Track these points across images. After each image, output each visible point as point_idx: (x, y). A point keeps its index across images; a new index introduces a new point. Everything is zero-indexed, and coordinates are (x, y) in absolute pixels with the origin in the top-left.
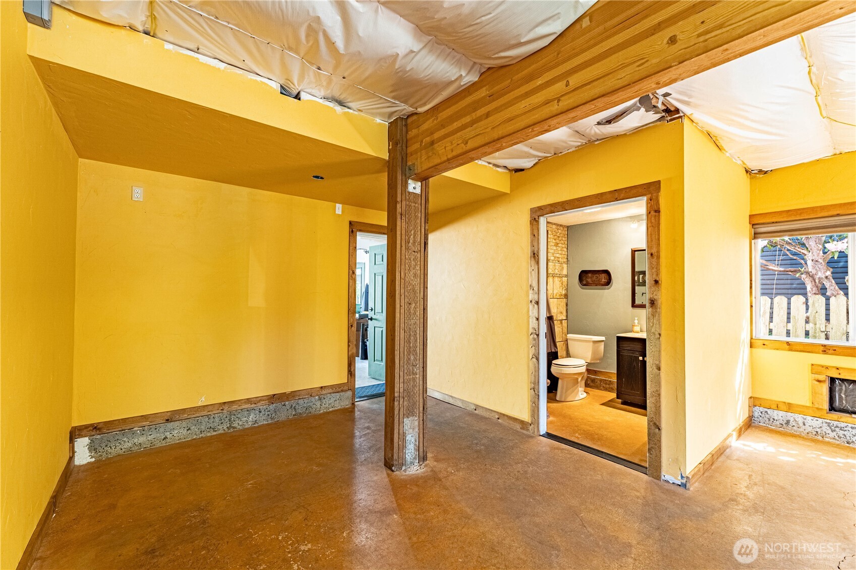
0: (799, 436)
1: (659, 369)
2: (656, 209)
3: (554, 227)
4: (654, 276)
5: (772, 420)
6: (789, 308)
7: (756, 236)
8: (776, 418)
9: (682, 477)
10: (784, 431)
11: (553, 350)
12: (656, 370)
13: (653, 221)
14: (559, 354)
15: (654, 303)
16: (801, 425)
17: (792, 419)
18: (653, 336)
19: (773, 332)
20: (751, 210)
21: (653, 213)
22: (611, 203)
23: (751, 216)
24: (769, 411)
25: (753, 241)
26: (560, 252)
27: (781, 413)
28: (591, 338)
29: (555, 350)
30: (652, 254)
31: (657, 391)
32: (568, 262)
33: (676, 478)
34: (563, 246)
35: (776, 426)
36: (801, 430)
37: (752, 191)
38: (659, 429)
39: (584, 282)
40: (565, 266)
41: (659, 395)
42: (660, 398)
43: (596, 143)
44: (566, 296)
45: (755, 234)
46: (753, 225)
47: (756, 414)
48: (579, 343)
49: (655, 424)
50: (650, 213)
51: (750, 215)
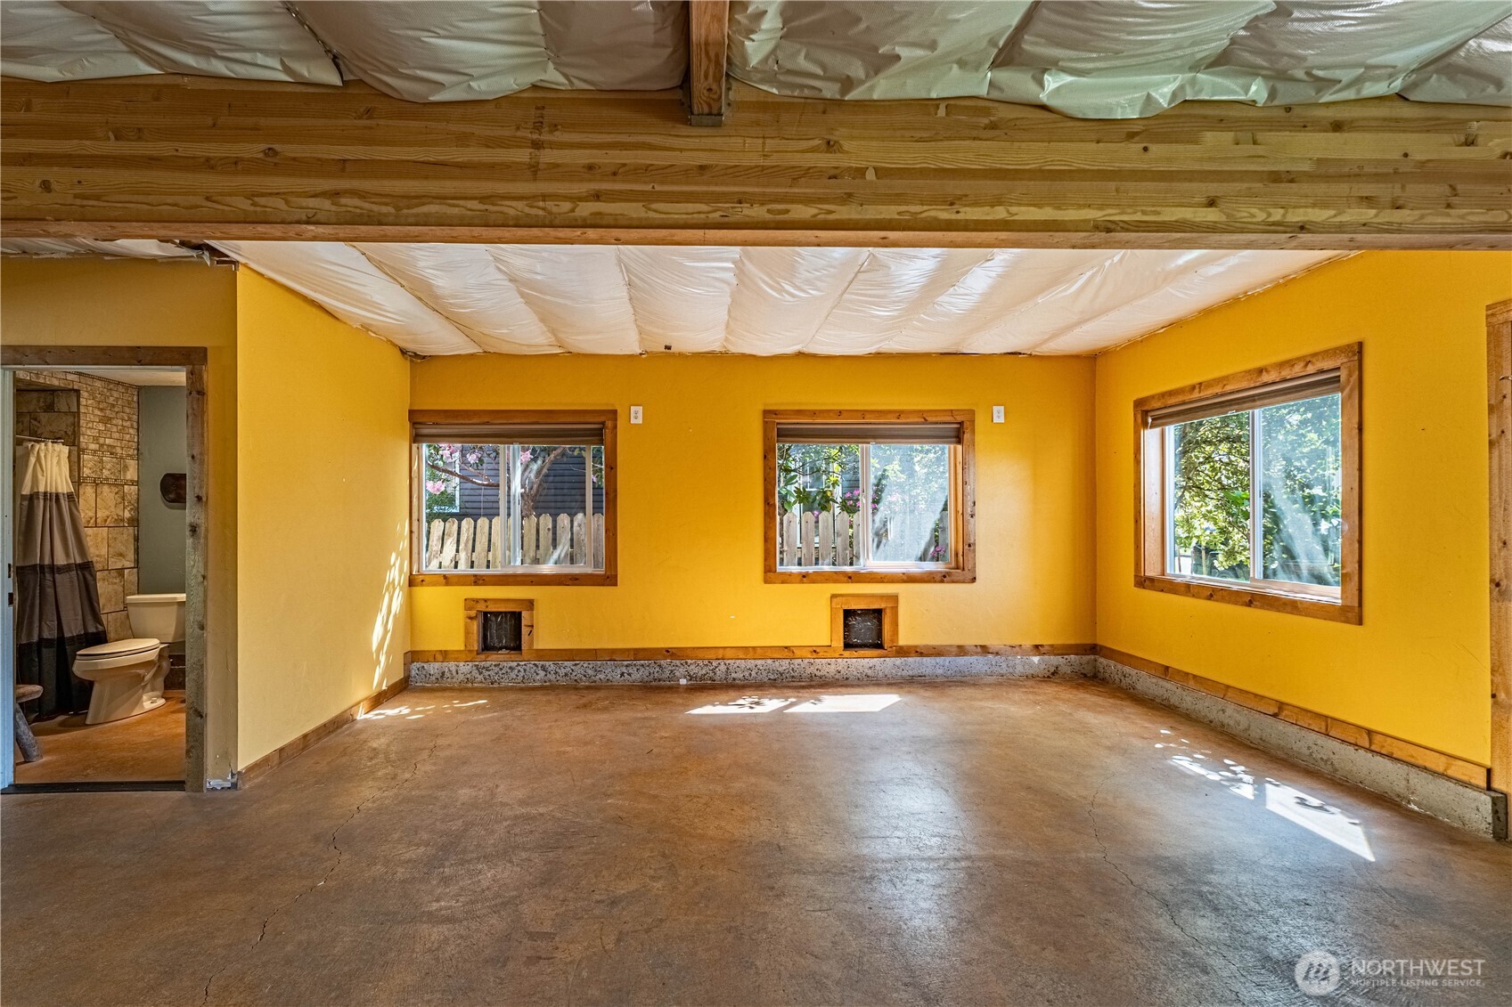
0: (452, 689)
1: (202, 627)
2: (200, 389)
3: (98, 384)
4: (197, 490)
5: (428, 676)
6: (490, 534)
7: (418, 438)
8: (432, 673)
9: (233, 775)
10: (439, 687)
11: (92, 630)
12: (198, 631)
13: (195, 406)
14: (108, 636)
15: (195, 531)
16: (454, 674)
17: (447, 670)
18: (194, 581)
19: (476, 564)
20: (411, 404)
21: (194, 393)
22: (133, 367)
23: (411, 412)
24: (425, 666)
25: (415, 446)
26: (116, 435)
27: (437, 665)
28: (175, 598)
29: (97, 628)
30: (193, 457)
31: (199, 660)
32: (141, 457)
33: (225, 780)
34: (128, 424)
35: (432, 682)
36: (454, 680)
37: (413, 378)
38: (202, 717)
39: (172, 496)
40: (132, 464)
41: (202, 666)
42: (202, 671)
43: (106, 258)
44: (135, 522)
45: (417, 435)
46: (414, 423)
47: (413, 673)
48: (155, 609)
49: (196, 710)
50: (190, 393)
51: (409, 411)
